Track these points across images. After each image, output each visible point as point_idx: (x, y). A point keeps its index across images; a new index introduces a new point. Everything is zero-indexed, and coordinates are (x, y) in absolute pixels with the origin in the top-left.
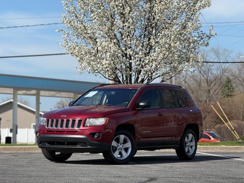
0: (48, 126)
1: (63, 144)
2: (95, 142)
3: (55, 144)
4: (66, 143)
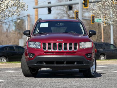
2: (89, 61)
4: (65, 62)
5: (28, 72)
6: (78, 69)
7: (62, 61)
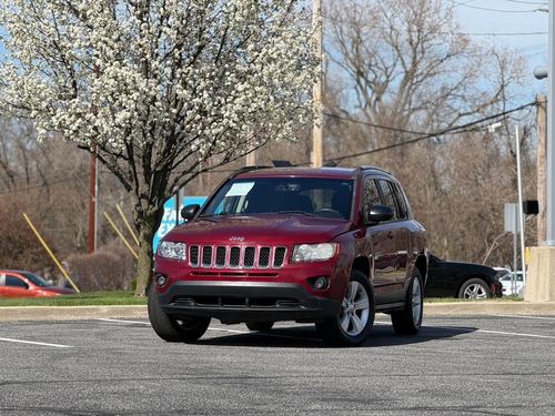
0: (194, 260)
1: (240, 301)
2: (318, 298)
3: (217, 303)
4: (247, 300)
5: (168, 328)
6: (313, 324)
7: (239, 295)
